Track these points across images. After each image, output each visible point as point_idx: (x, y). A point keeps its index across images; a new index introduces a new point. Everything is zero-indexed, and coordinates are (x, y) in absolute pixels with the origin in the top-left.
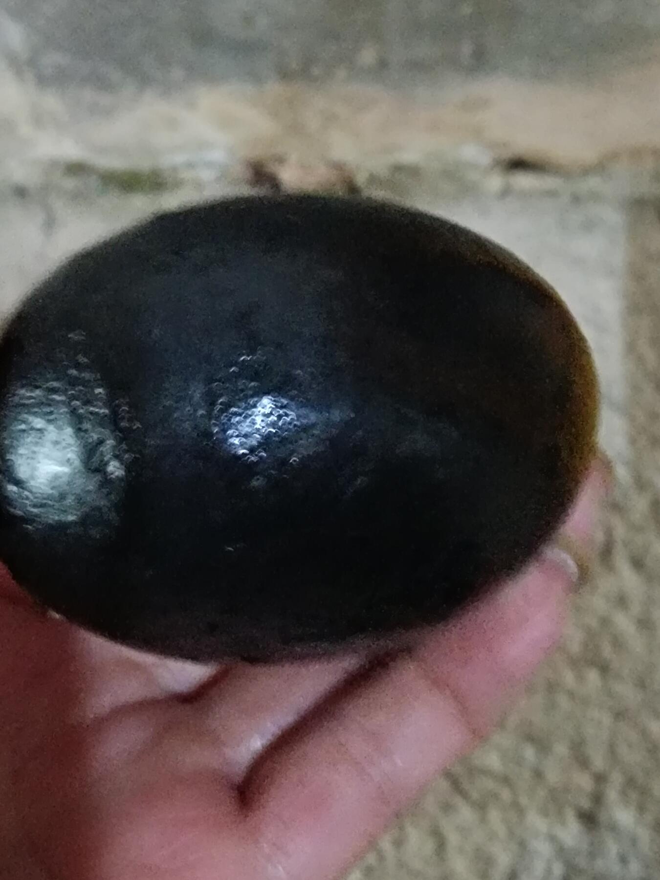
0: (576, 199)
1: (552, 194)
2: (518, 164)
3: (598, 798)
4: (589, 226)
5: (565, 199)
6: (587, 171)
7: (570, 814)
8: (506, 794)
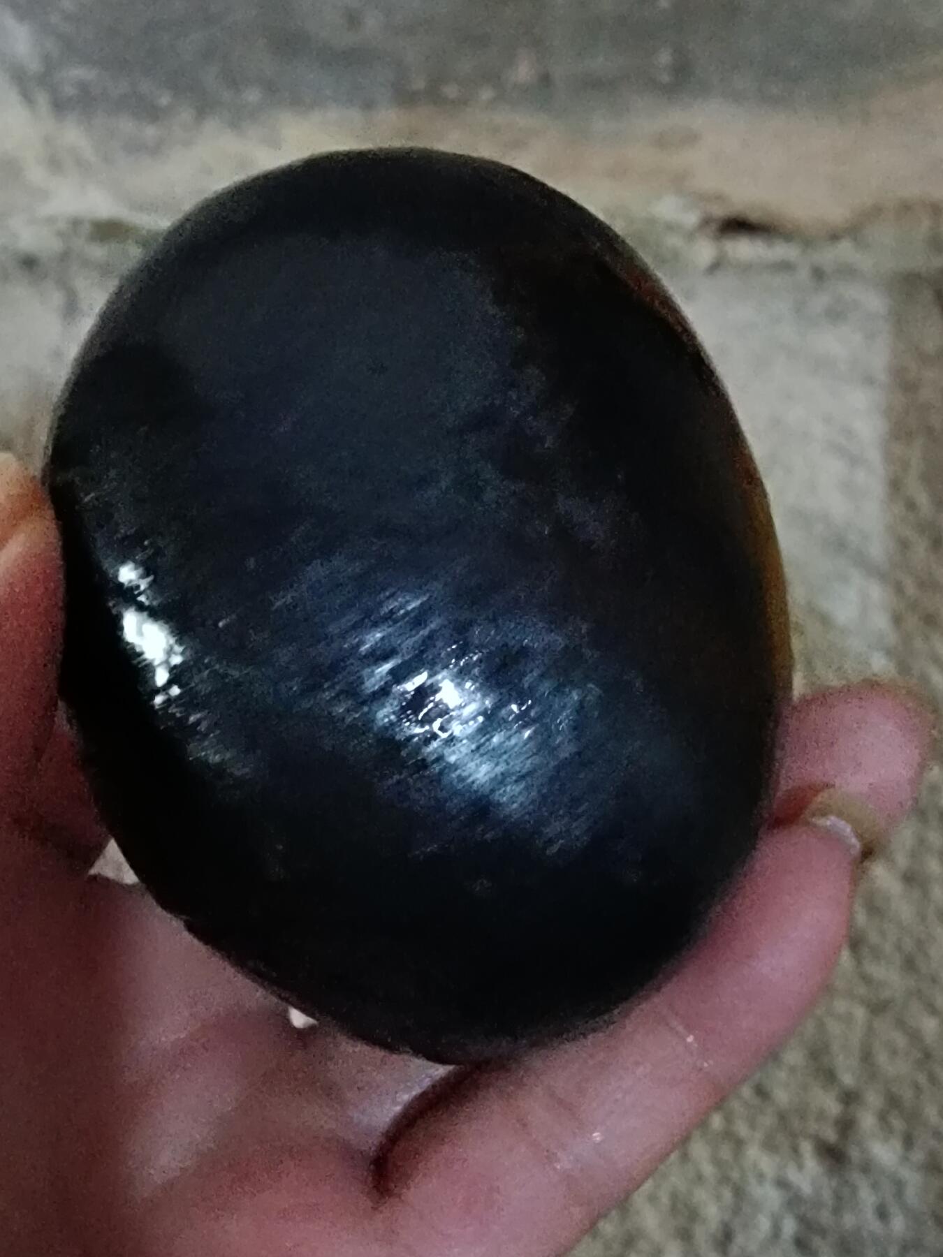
0: (819, 275)
1: (785, 267)
2: (737, 226)
3: (846, 1126)
4: (836, 314)
5: (804, 274)
6: (835, 237)
7: (807, 1148)
8: (717, 1121)
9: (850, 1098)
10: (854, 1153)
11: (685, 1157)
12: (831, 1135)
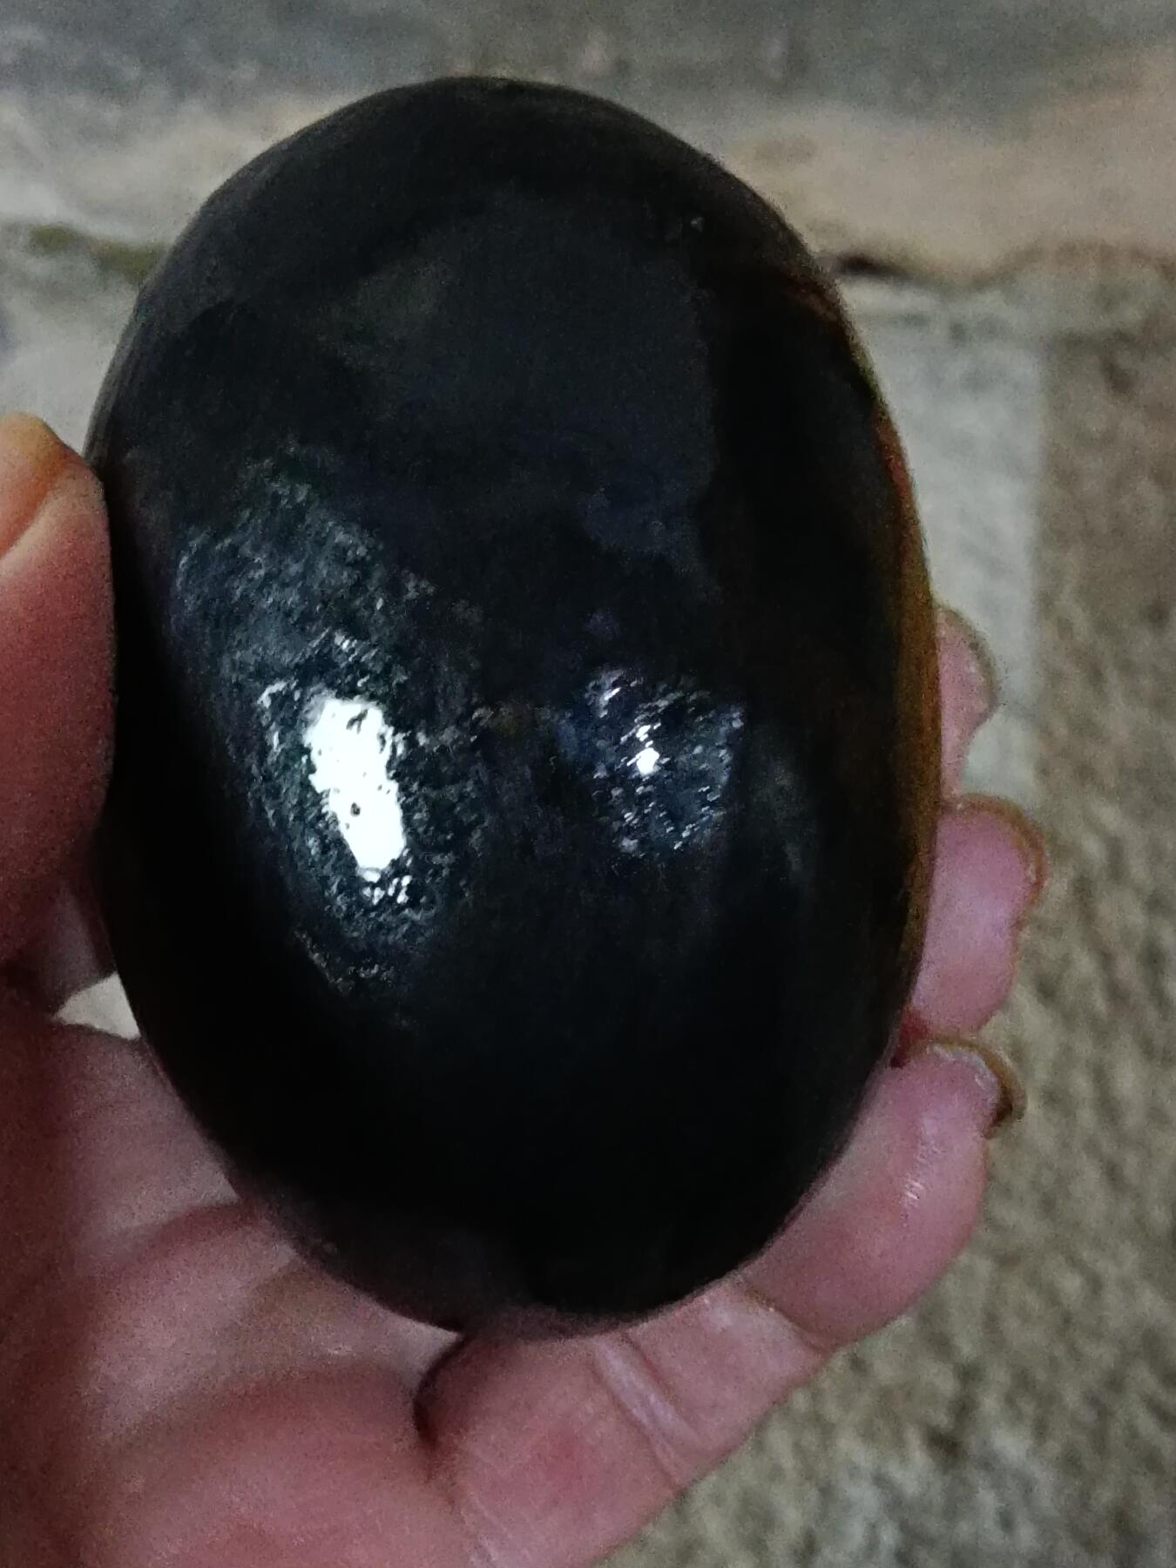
0: (958, 333)
1: (915, 321)
2: (858, 266)
3: (964, 1409)
4: (976, 384)
5: (940, 332)
6: (980, 282)
7: (914, 1439)
8: (800, 1400)
9: (969, 1375)
10: (973, 1444)
11: (760, 1446)
12: (943, 1420)
